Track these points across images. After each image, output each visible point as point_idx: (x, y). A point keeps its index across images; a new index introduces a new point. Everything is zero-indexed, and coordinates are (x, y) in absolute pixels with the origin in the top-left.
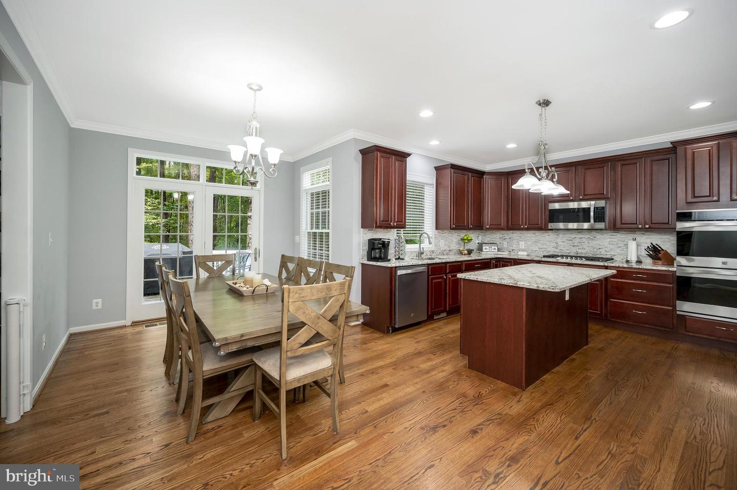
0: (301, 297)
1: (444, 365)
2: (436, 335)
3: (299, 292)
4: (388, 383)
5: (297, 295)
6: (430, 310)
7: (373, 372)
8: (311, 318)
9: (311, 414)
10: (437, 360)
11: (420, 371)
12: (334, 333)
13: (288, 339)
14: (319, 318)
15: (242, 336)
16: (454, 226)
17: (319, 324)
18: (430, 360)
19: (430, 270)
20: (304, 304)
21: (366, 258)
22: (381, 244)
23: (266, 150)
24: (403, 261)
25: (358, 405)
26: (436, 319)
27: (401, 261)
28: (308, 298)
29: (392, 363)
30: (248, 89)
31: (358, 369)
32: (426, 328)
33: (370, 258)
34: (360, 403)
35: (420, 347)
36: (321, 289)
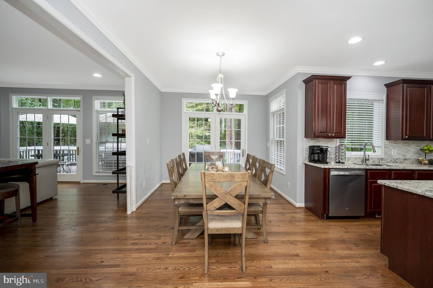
0: (213, 179)
1: (362, 258)
2: (370, 231)
3: (211, 175)
4: (299, 255)
5: (210, 178)
6: (368, 209)
7: (293, 243)
8: (221, 193)
9: (236, 255)
10: (356, 252)
11: (334, 255)
12: (240, 206)
13: (207, 204)
14: (226, 194)
15: (185, 196)
16: (407, 137)
17: (227, 198)
18: (350, 249)
19: (369, 174)
20: (215, 184)
21: (307, 160)
22: (319, 150)
23: (228, 90)
24: (344, 164)
25: (269, 261)
26: (378, 218)
27: (341, 164)
28: (217, 180)
29: (312, 241)
30: (217, 56)
31: (283, 238)
32: (362, 223)
33: (312, 160)
34: (270, 260)
35: (346, 236)
36: (226, 176)
